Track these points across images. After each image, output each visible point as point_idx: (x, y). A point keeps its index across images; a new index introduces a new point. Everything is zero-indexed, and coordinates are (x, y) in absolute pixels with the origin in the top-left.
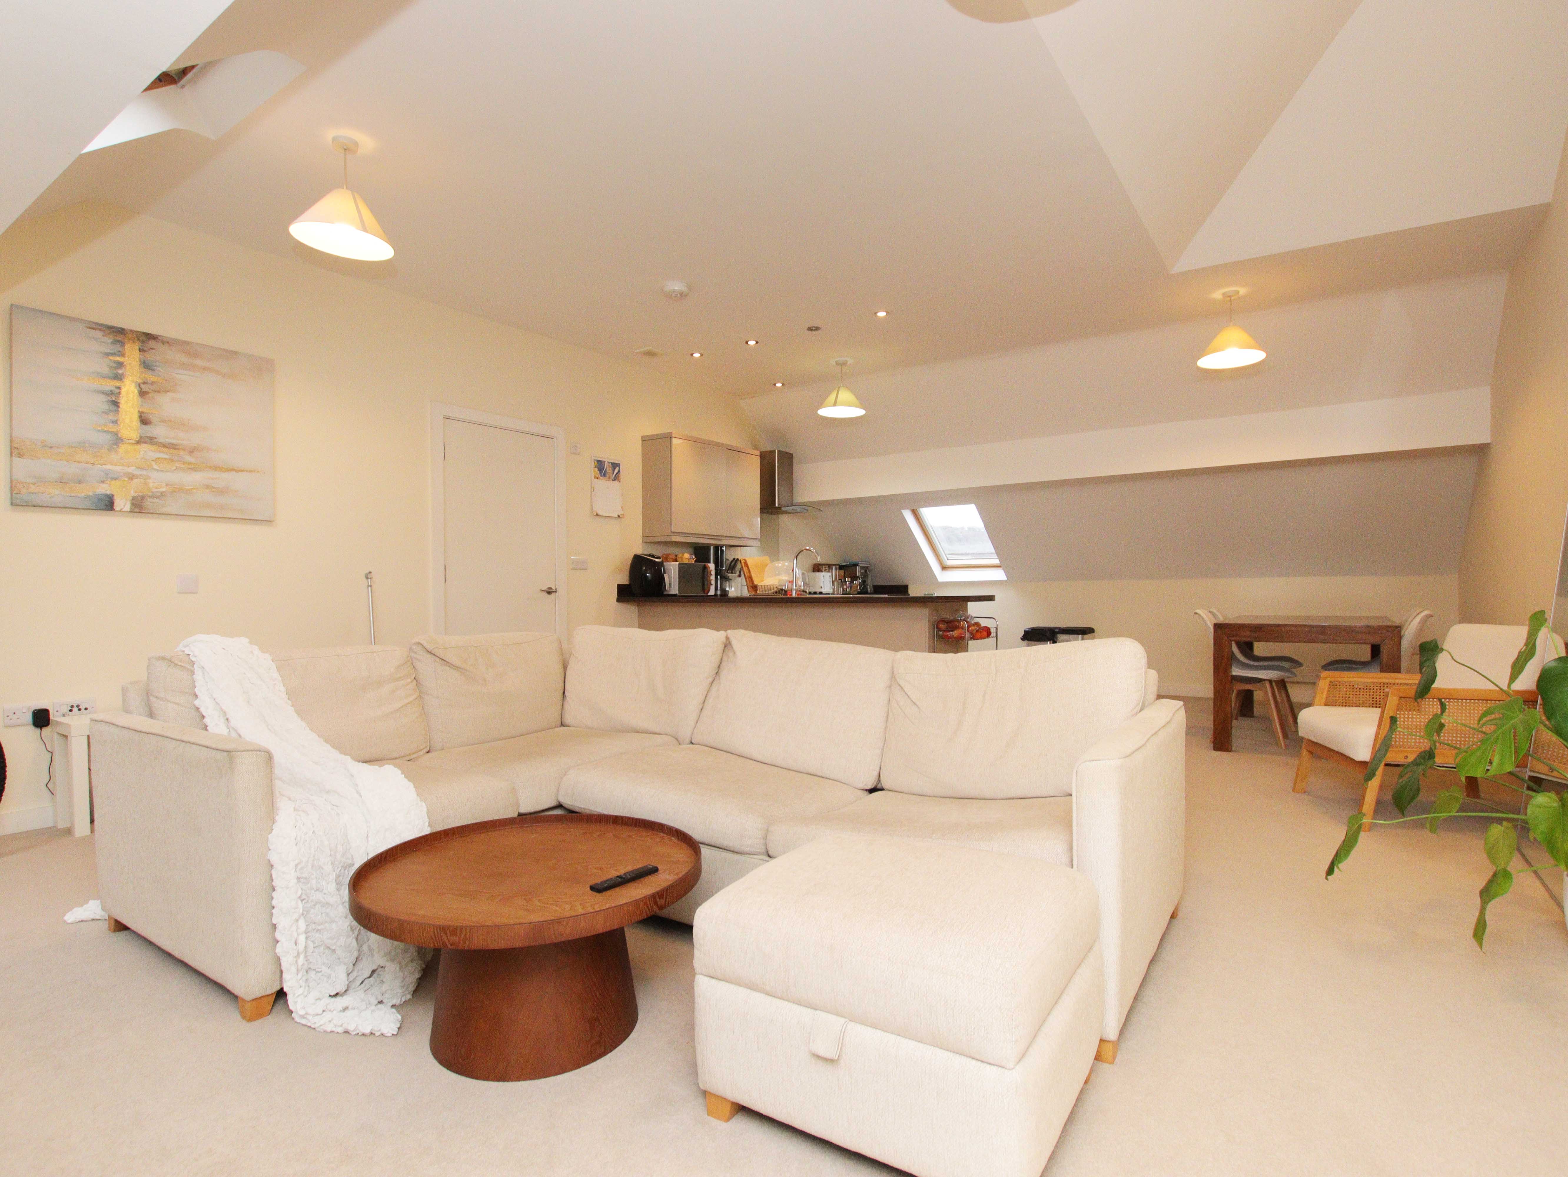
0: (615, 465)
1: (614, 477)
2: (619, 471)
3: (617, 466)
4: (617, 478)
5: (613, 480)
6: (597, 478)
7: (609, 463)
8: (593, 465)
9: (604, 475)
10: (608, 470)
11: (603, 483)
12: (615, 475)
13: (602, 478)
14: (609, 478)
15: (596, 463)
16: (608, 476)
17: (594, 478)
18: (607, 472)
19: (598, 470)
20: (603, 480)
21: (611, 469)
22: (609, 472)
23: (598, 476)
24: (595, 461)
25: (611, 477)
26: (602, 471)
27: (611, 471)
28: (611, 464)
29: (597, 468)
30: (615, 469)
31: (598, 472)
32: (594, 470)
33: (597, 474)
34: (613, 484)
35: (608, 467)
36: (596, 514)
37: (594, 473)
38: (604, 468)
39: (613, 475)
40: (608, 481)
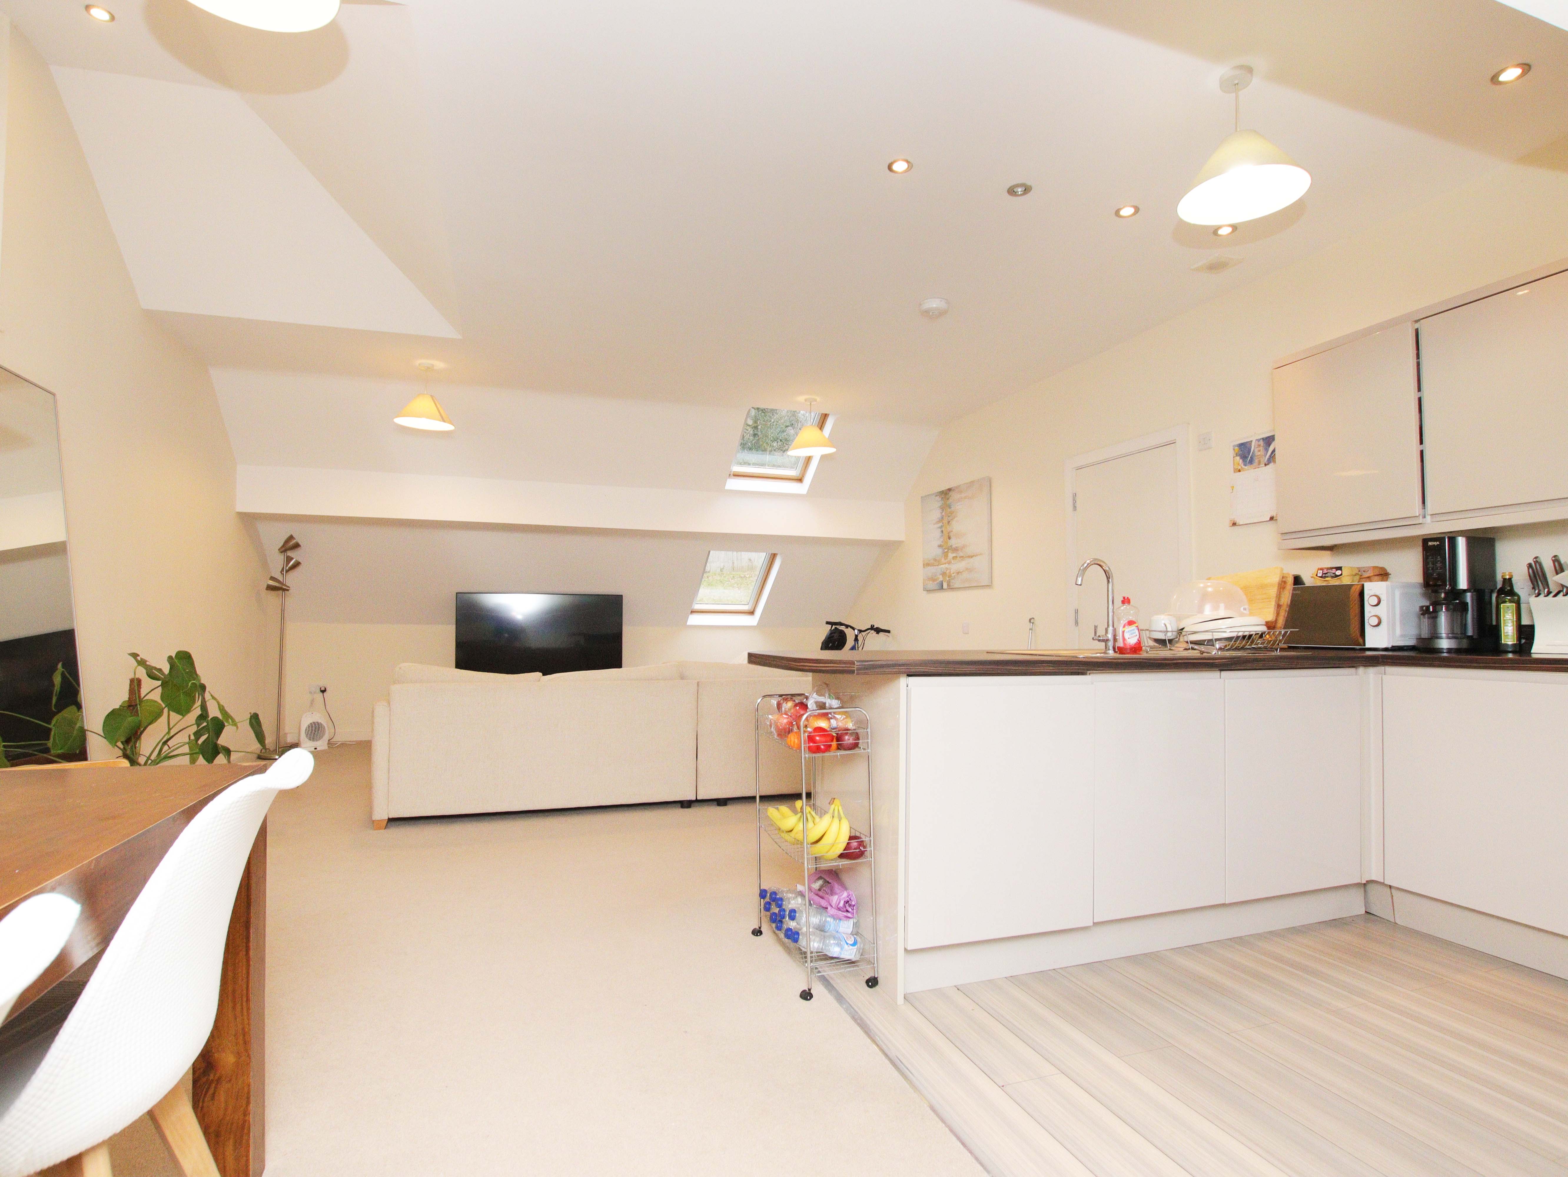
0: (1268, 441)
1: (1269, 460)
2: (1275, 447)
3: (1273, 438)
4: (1273, 459)
5: (1265, 465)
6: (1239, 471)
7: (1258, 440)
8: (1232, 453)
9: (1251, 462)
10: (1256, 450)
11: (1250, 473)
12: (1270, 456)
13: (1246, 467)
14: (1259, 463)
16: (1256, 461)
17: (1235, 472)
18: (1255, 456)
19: (1241, 458)
20: (1248, 470)
21: (1261, 448)
22: (1259, 453)
23: (1241, 467)
24: (1234, 446)
25: (1262, 461)
26: (1248, 457)
27: (1262, 452)
28: (1261, 441)
29: (1238, 456)
30: (1269, 445)
31: (1241, 461)
32: (1234, 460)
33: (1239, 464)
34: (1268, 466)
35: (1257, 446)
36: (1234, 524)
37: (1234, 464)
38: (1250, 451)
39: (1265, 456)
40: (1257, 469)
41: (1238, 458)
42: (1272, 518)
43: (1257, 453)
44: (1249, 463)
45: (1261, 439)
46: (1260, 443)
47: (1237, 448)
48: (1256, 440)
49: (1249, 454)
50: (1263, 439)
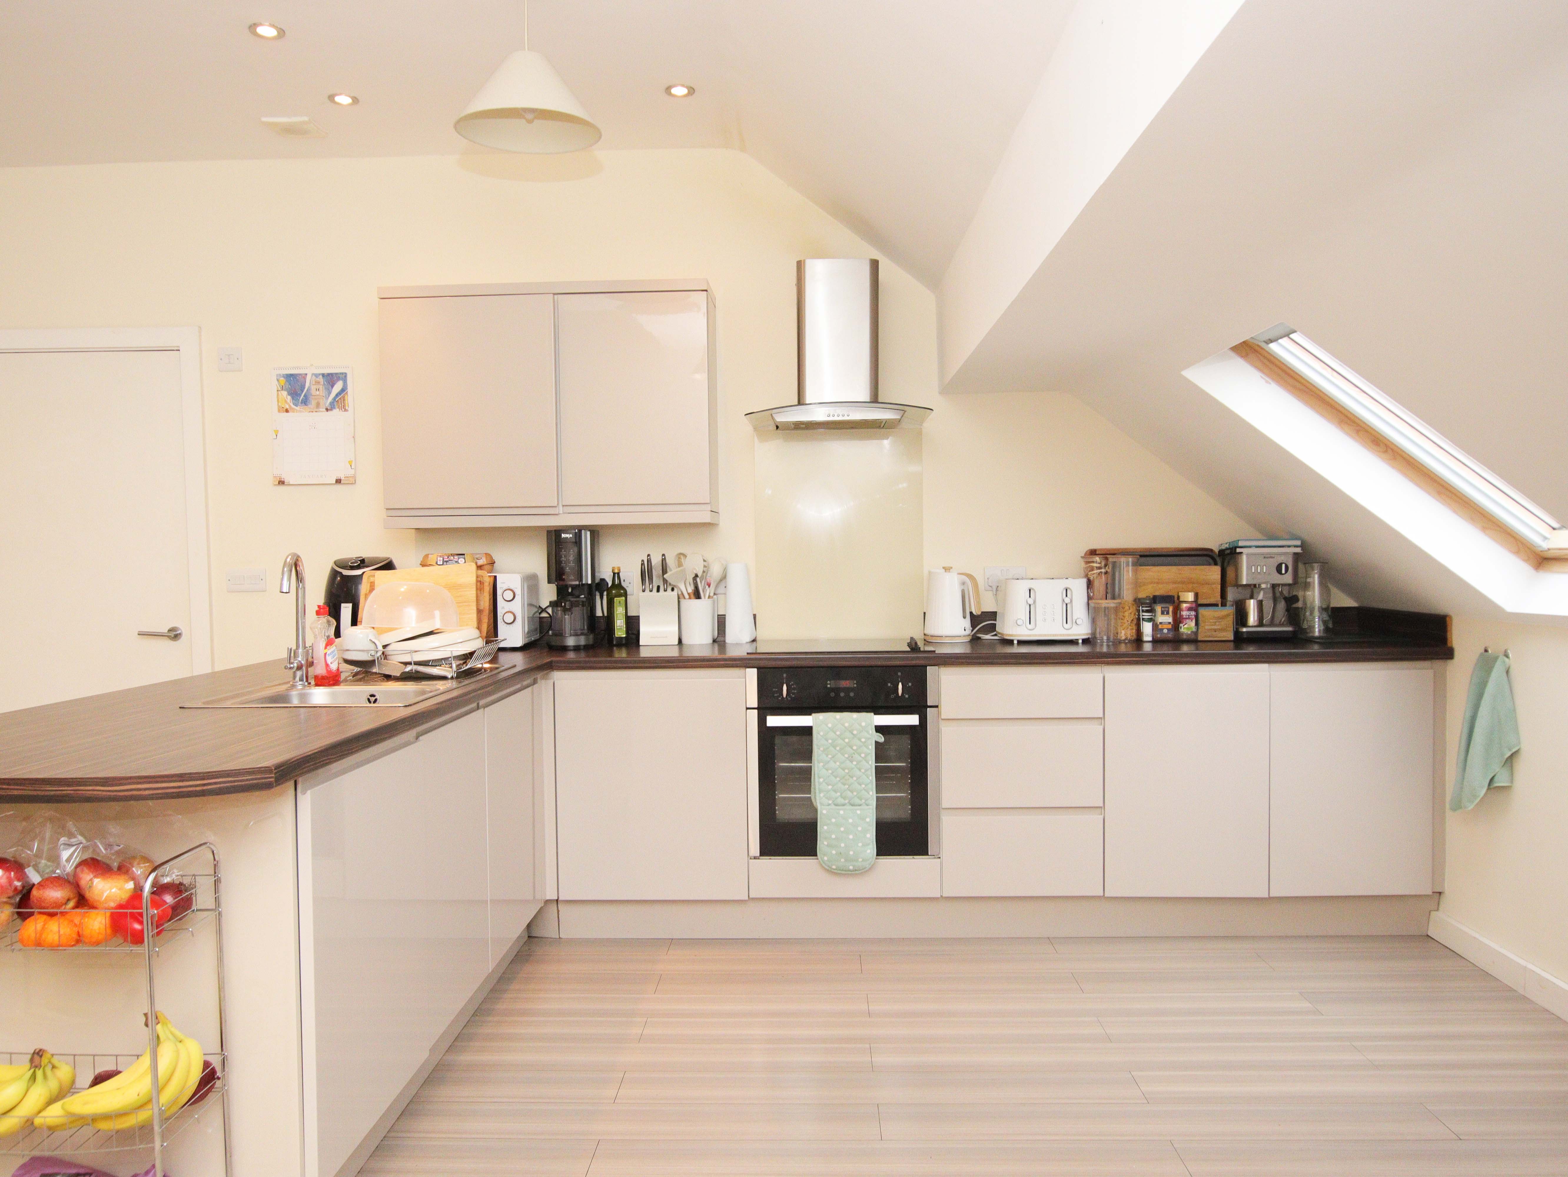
0: (330, 379)
1: (332, 404)
2: (344, 390)
3: (338, 379)
4: (339, 402)
5: (327, 410)
6: (287, 411)
7: (316, 375)
8: (275, 385)
9: (305, 402)
10: (313, 388)
11: (301, 417)
12: (334, 399)
13: (298, 408)
14: (318, 405)
15: (282, 380)
16: (313, 403)
17: (279, 411)
18: (311, 395)
19: (290, 394)
20: (300, 411)
21: (321, 387)
22: (318, 393)
23: (290, 406)
24: (278, 376)
25: (321, 404)
26: (300, 395)
27: (322, 392)
28: (321, 376)
29: (285, 390)
30: (332, 386)
31: (289, 397)
32: (278, 395)
33: (286, 402)
34: (329, 413)
35: (314, 383)
36: (281, 483)
37: (278, 400)
38: (304, 388)
39: (327, 399)
40: (314, 413)
41: (285, 393)
42: (338, 481)
43: (313, 392)
44: (301, 403)
45: (320, 374)
46: (318, 379)
47: (283, 379)
48: (313, 374)
49: (303, 392)
50: (323, 375)
